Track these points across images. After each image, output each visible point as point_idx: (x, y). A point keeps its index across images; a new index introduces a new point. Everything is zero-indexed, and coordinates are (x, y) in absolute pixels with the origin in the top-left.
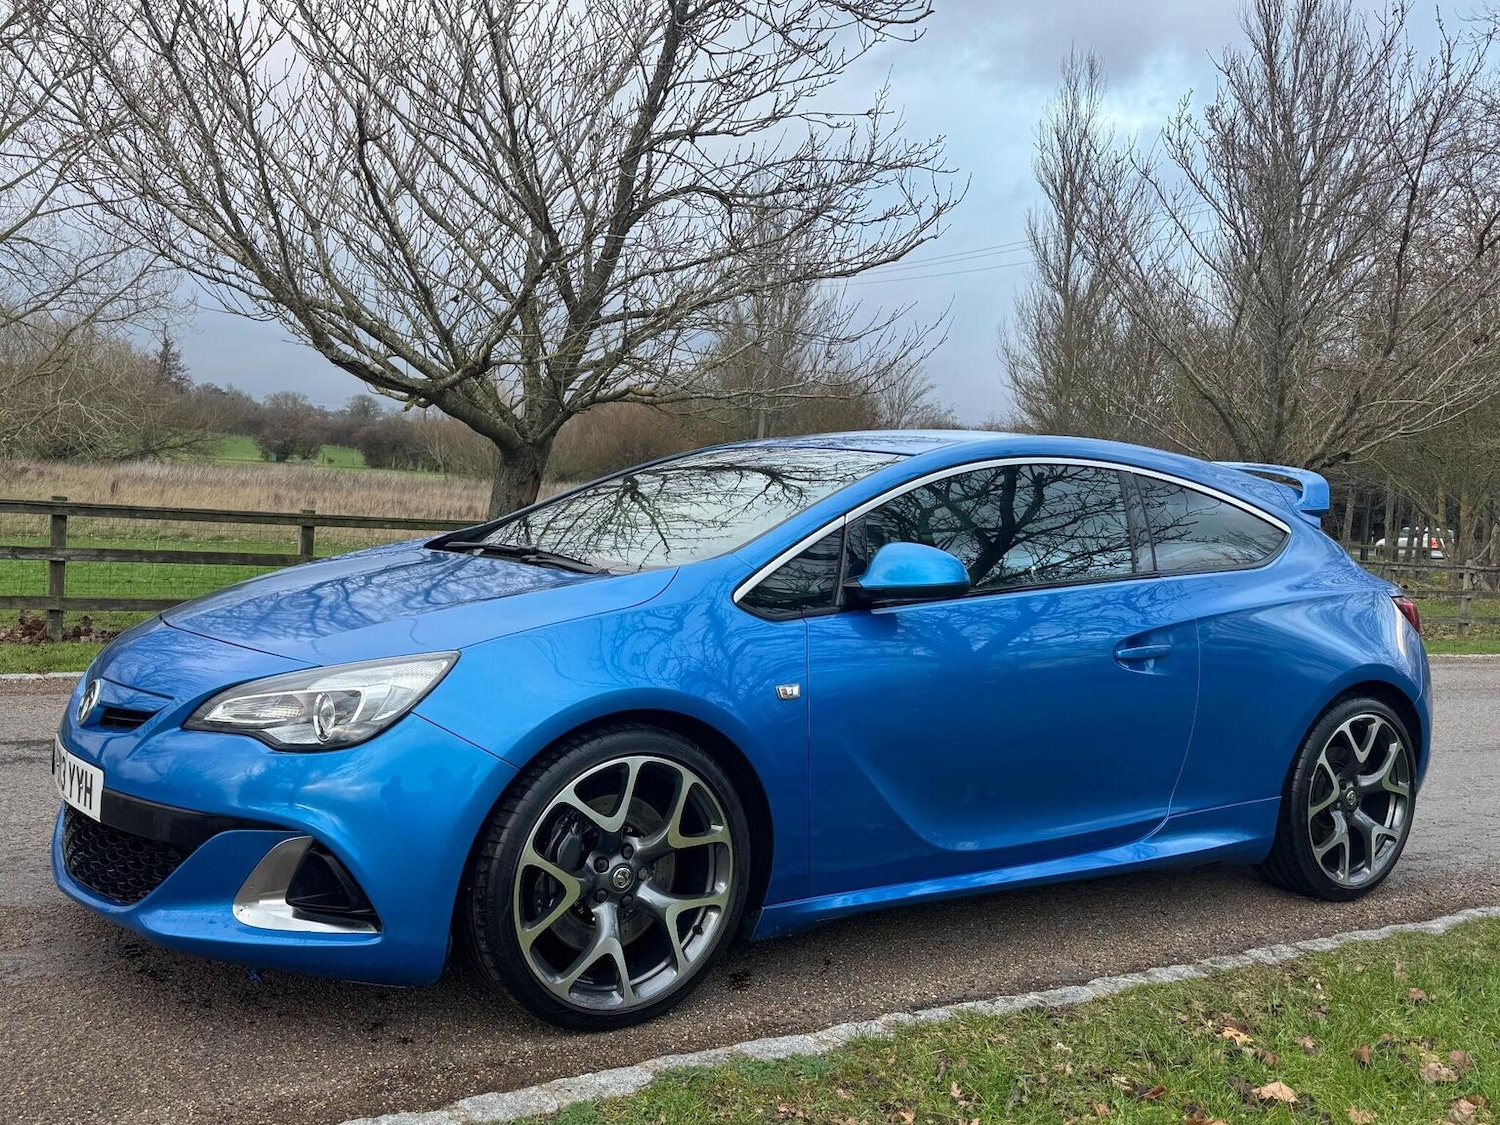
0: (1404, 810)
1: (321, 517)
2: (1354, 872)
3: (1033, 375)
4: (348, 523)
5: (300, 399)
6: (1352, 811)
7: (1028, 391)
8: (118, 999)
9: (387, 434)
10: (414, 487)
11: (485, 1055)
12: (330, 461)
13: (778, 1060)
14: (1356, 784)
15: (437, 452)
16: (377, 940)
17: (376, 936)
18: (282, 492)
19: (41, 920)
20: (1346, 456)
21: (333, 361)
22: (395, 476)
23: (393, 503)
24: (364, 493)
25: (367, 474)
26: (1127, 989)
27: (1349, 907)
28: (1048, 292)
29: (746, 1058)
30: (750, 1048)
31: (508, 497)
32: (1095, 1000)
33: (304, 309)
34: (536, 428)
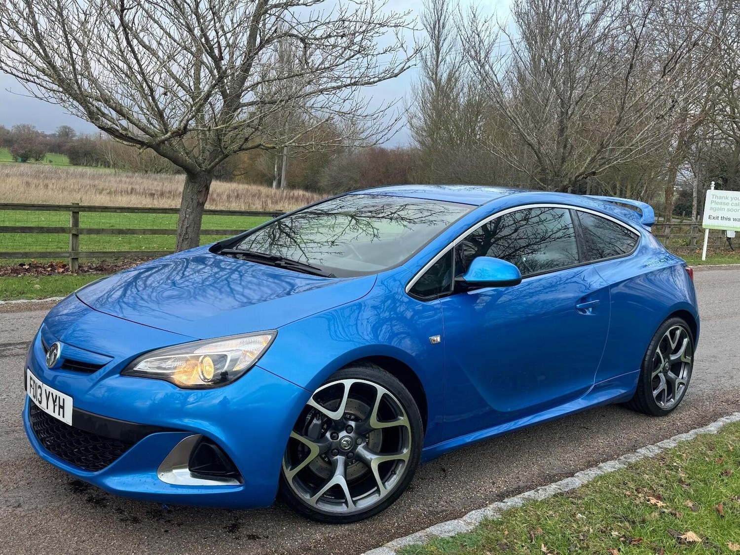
0: (688, 370)
1: (82, 207)
2: (668, 401)
3: (419, 122)
4: (97, 209)
5: (31, 128)
6: (667, 373)
7: (418, 131)
8: (85, 521)
9: (81, 148)
10: (100, 177)
11: (299, 543)
12: (51, 161)
13: (452, 537)
14: (669, 359)
15: (110, 158)
16: (241, 489)
17: (239, 486)
18: (30, 180)
19: (19, 469)
20: (594, 173)
21: (99, 127)
22: (89, 170)
23: (90, 185)
24: (73, 180)
25: (72, 169)
26: (595, 478)
27: (666, 419)
28: (427, 81)
29: (437, 537)
30: (434, 530)
31: (192, 199)
32: (583, 486)
33: (82, 99)
34: (207, 162)
